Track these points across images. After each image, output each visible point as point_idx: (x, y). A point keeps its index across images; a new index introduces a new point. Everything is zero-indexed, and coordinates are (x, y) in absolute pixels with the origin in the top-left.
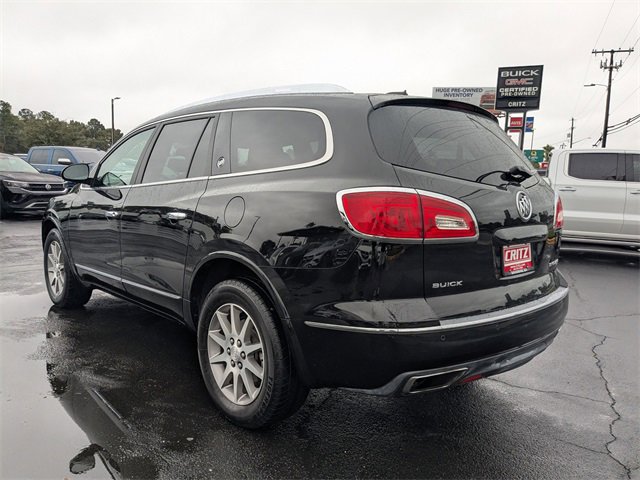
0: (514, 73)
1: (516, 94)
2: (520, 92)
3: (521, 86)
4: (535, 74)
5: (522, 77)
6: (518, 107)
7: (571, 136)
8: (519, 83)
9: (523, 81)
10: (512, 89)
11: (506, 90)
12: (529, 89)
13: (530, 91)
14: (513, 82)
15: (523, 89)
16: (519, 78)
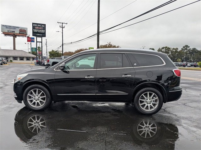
0: (37, 25)
1: (38, 32)
2: (40, 31)
3: (40, 29)
4: (43, 27)
5: (40, 27)
6: (39, 36)
7: (46, 44)
8: (39, 28)
9: (40, 28)
10: (37, 30)
11: (36, 30)
12: (42, 31)
13: (43, 31)
14: (37, 28)
15: (40, 30)
16: (39, 27)
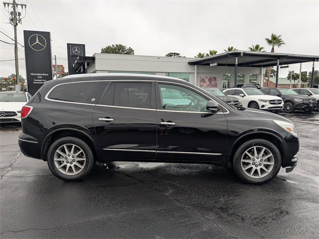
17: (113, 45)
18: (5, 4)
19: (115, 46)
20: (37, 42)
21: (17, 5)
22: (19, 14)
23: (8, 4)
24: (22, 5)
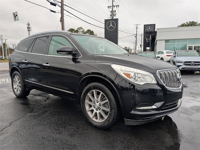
17: (187, 23)
18: (108, 7)
19: (189, 23)
20: (111, 25)
21: (114, 6)
22: (115, 11)
23: (110, 7)
24: (117, 6)
